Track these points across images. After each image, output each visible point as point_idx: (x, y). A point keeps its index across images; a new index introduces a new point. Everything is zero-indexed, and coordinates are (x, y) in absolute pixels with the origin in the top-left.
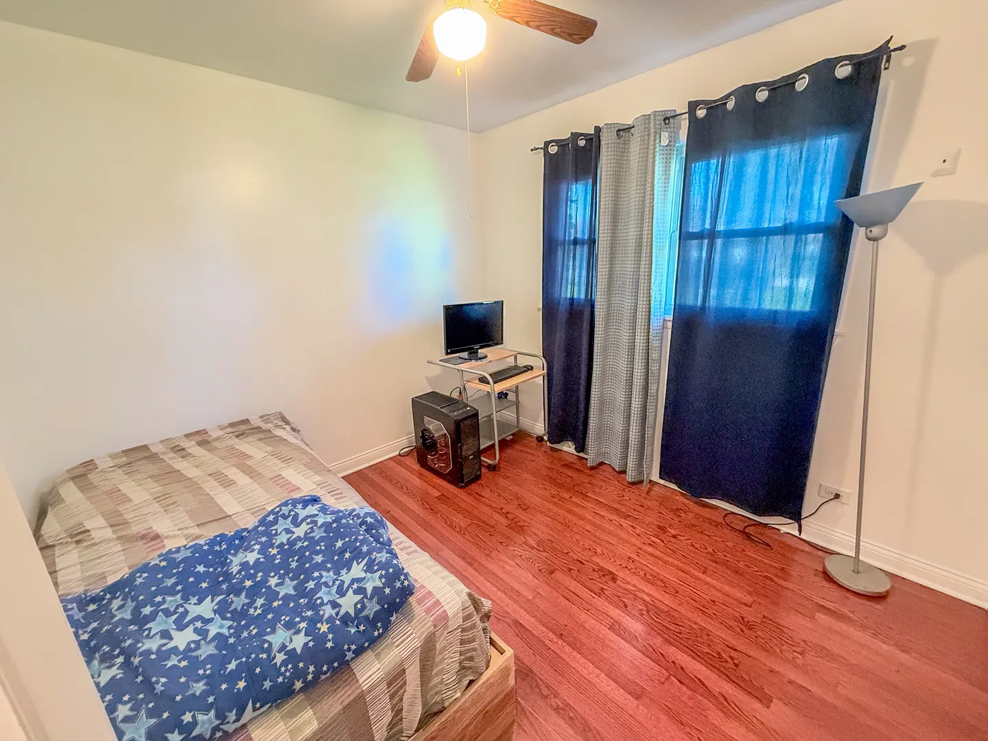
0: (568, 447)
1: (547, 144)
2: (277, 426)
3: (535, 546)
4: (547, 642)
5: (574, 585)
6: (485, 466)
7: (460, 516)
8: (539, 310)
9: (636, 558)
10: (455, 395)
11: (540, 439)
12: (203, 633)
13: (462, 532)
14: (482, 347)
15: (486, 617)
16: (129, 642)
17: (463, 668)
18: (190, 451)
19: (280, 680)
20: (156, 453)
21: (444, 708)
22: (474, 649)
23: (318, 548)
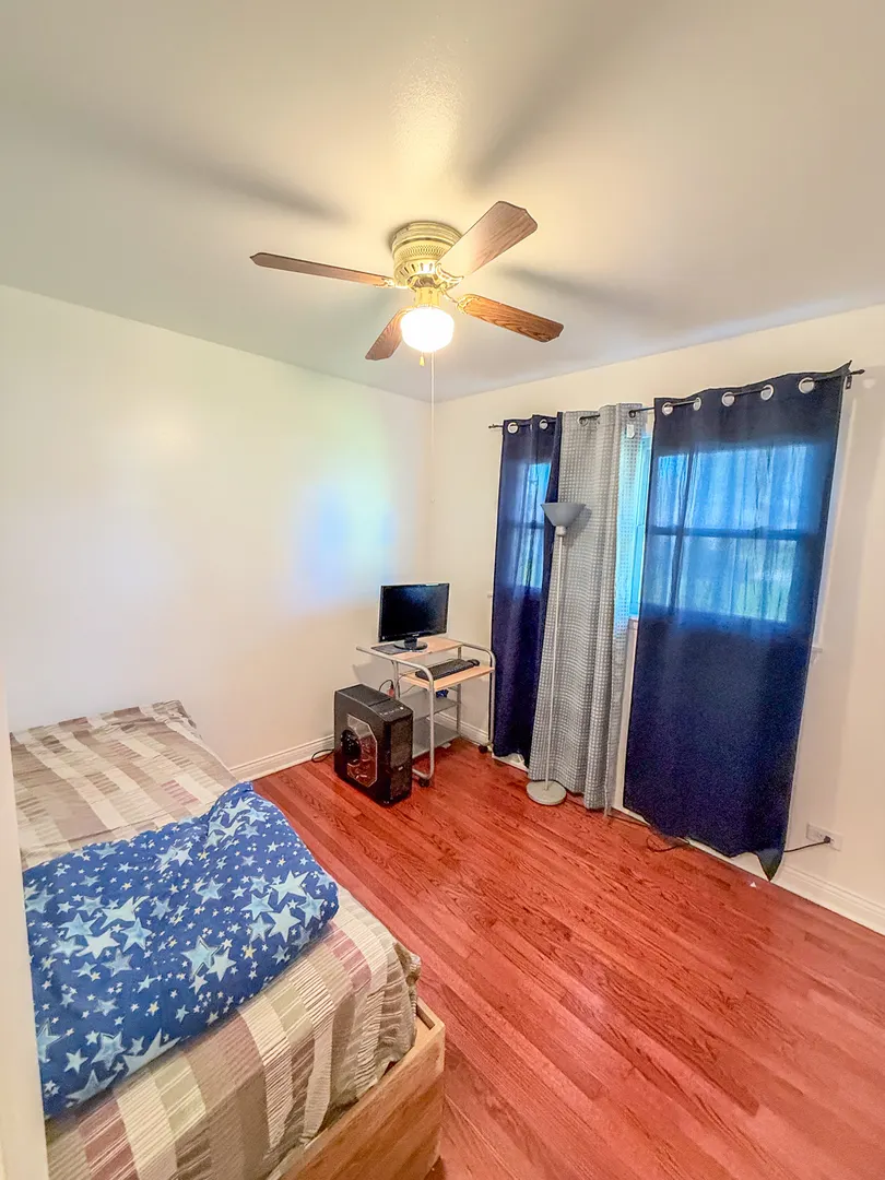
0: (516, 761)
1: (507, 423)
2: (173, 718)
3: (474, 887)
4: (483, 1017)
5: (518, 941)
6: (416, 781)
7: (383, 843)
8: (489, 597)
9: (595, 908)
10: (385, 690)
11: (483, 749)
12: (121, 938)
13: (384, 865)
14: (421, 635)
15: (413, 978)
16: (42, 941)
17: (384, 1045)
18: (65, 744)
19: (197, 1009)
20: (23, 745)
21: (356, 1100)
22: (398, 1020)
23: (249, 849)
